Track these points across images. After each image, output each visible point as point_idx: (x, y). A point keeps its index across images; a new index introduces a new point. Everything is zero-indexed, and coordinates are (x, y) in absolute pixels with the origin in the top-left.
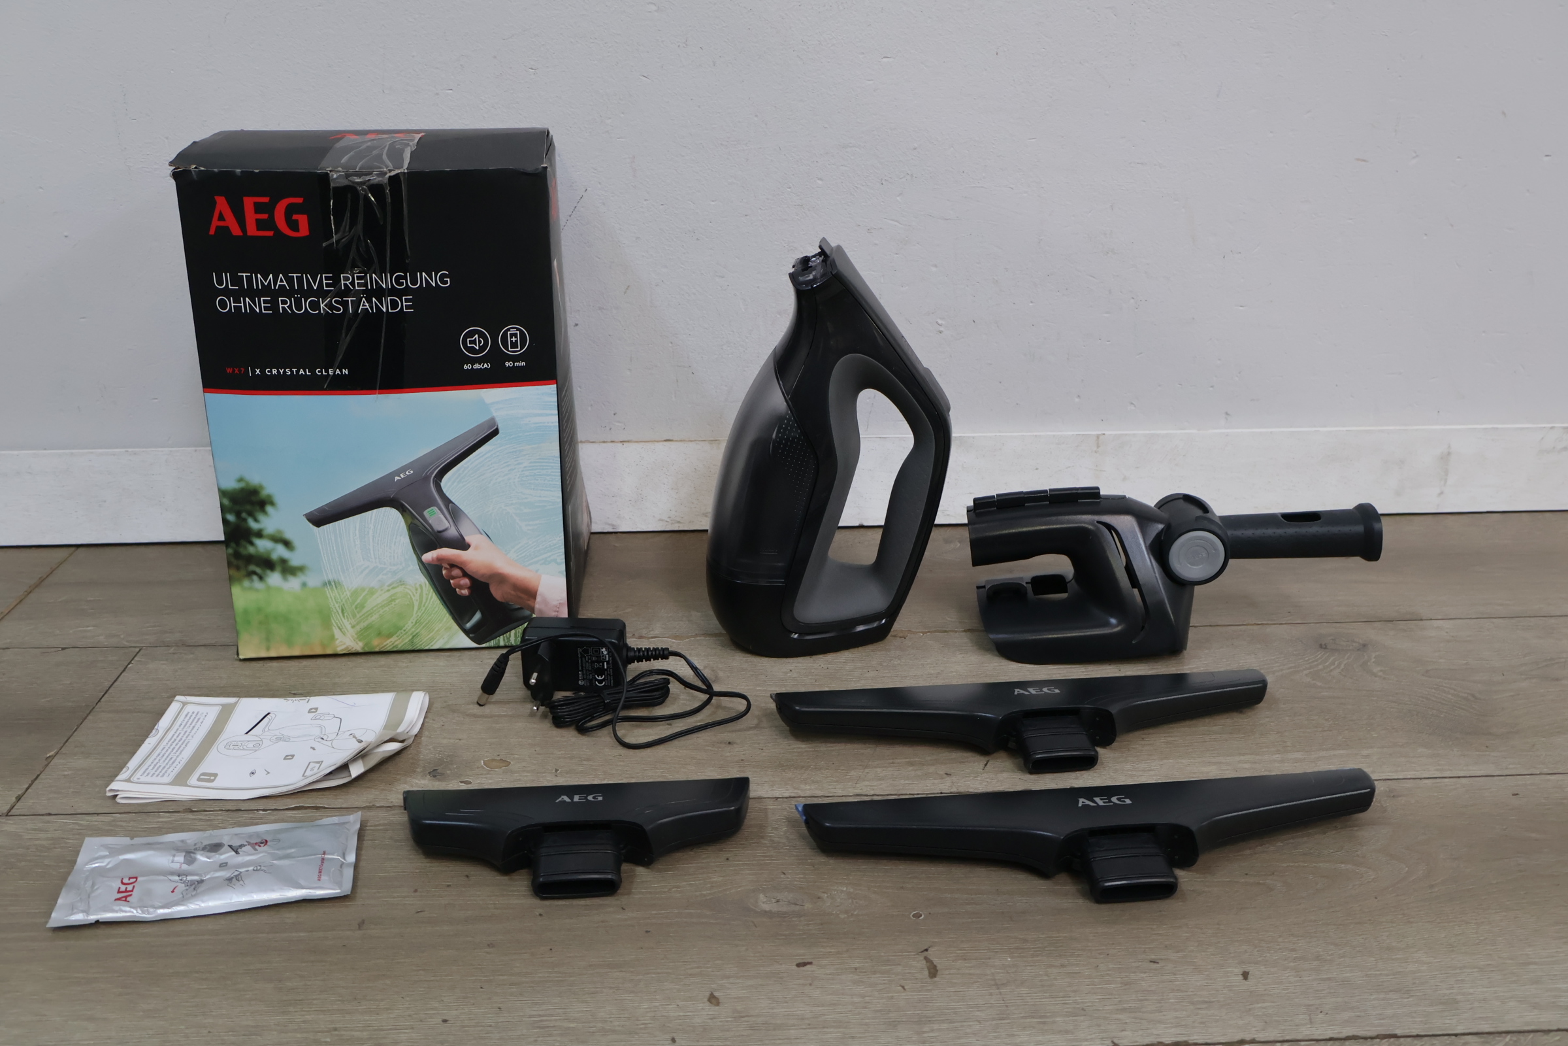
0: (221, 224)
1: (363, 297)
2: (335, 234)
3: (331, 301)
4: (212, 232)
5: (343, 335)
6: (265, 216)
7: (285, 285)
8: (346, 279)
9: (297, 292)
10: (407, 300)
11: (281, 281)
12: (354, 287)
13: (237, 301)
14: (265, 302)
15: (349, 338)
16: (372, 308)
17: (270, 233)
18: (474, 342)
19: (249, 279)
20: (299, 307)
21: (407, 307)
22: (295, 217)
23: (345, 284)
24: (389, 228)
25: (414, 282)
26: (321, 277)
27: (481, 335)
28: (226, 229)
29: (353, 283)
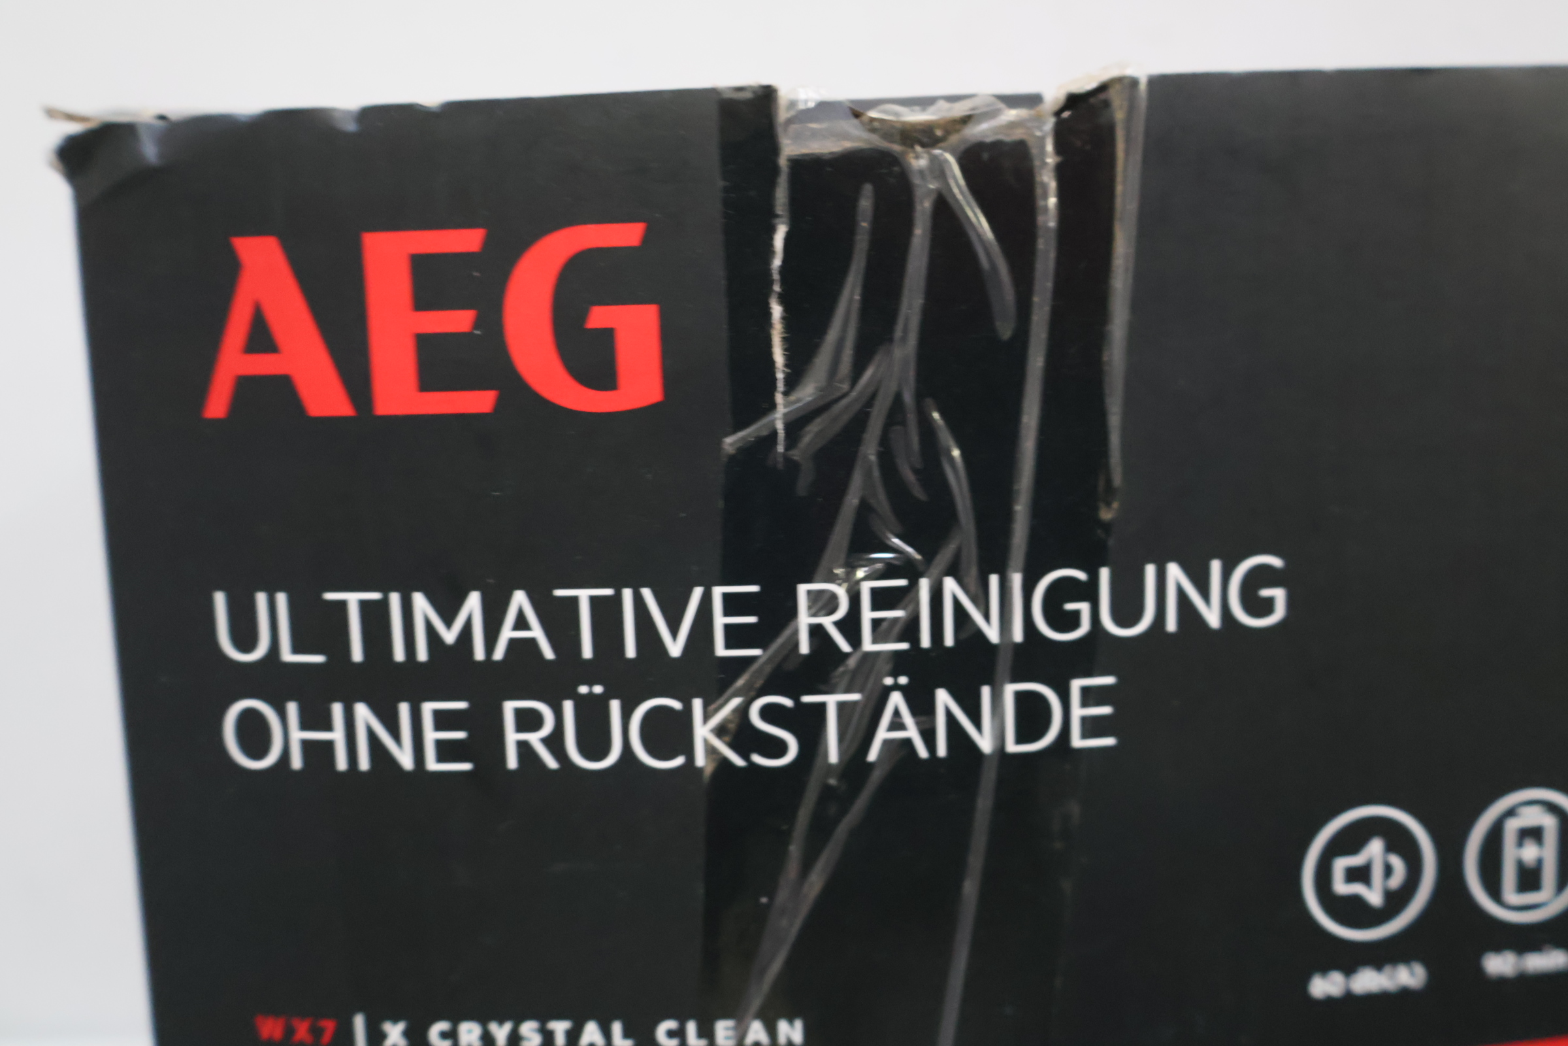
0: (262, 365)
1: (896, 687)
2: (786, 394)
3: (743, 711)
4: (217, 406)
5: (792, 868)
6: (459, 321)
7: (532, 642)
8: (825, 603)
9: (589, 673)
10: (1090, 696)
11: (521, 623)
12: (855, 639)
13: (315, 718)
14: (443, 720)
15: (816, 882)
16: (929, 736)
17: (480, 402)
18: (1360, 874)
19: (375, 616)
20: (594, 743)
21: (1092, 727)
22: (599, 317)
23: (817, 632)
24: (1037, 361)
25: (1127, 611)
26: (706, 600)
27: (1400, 841)
28: (283, 386)
29: (850, 626)
